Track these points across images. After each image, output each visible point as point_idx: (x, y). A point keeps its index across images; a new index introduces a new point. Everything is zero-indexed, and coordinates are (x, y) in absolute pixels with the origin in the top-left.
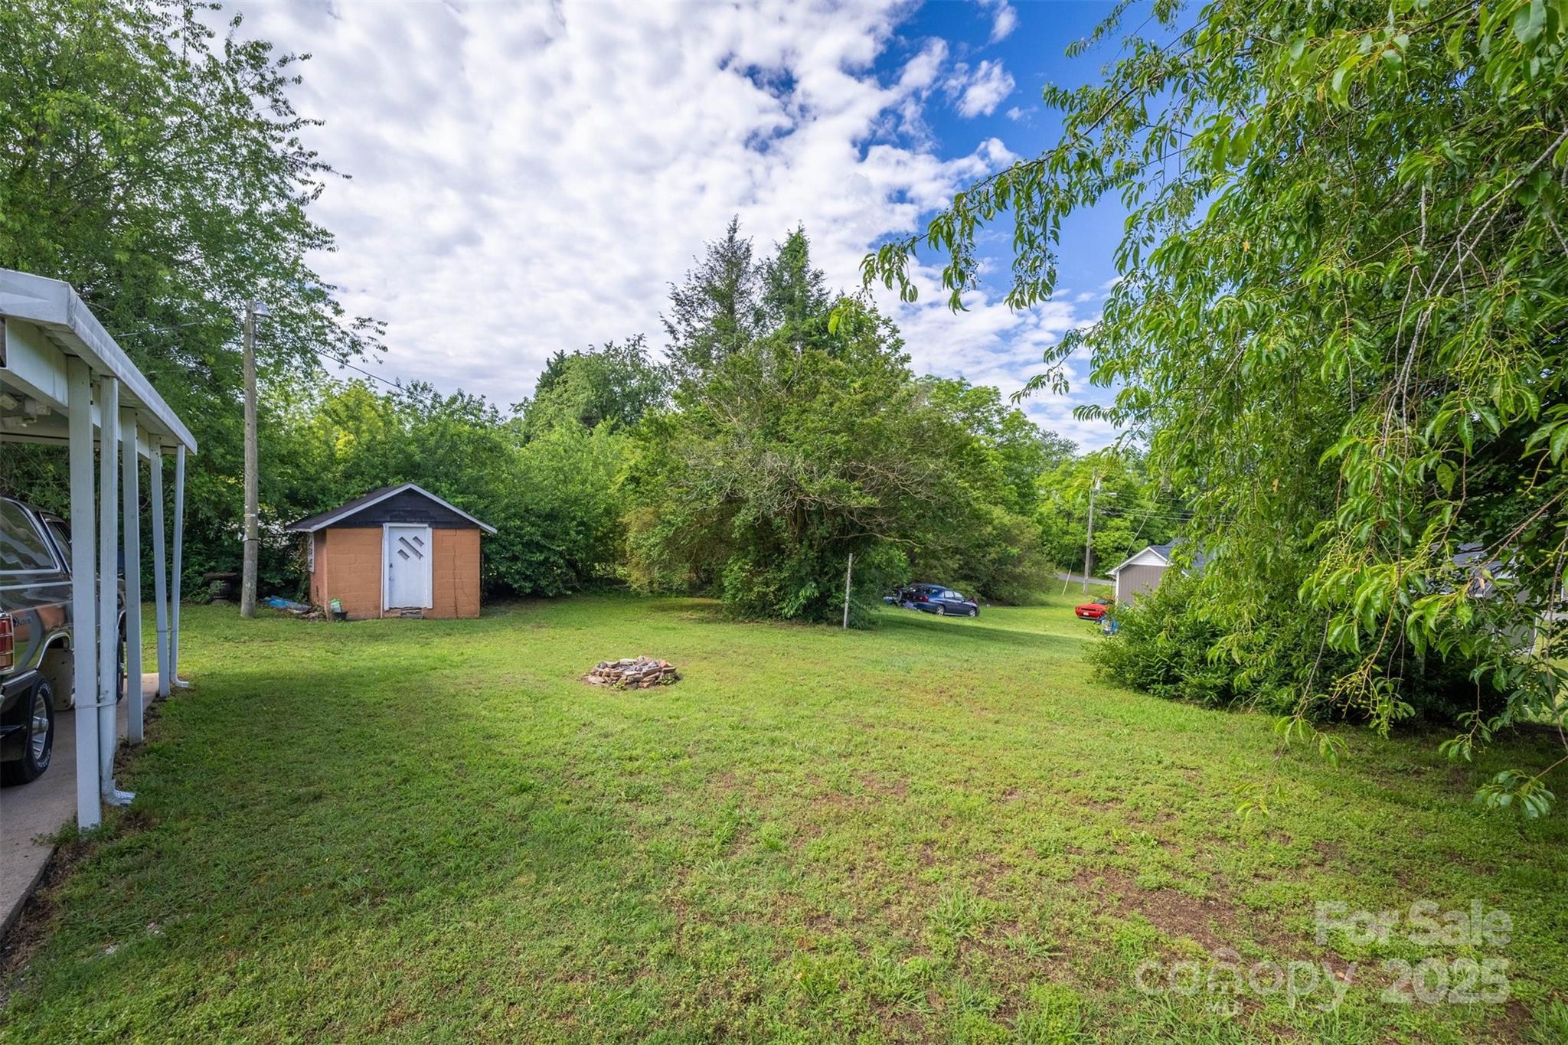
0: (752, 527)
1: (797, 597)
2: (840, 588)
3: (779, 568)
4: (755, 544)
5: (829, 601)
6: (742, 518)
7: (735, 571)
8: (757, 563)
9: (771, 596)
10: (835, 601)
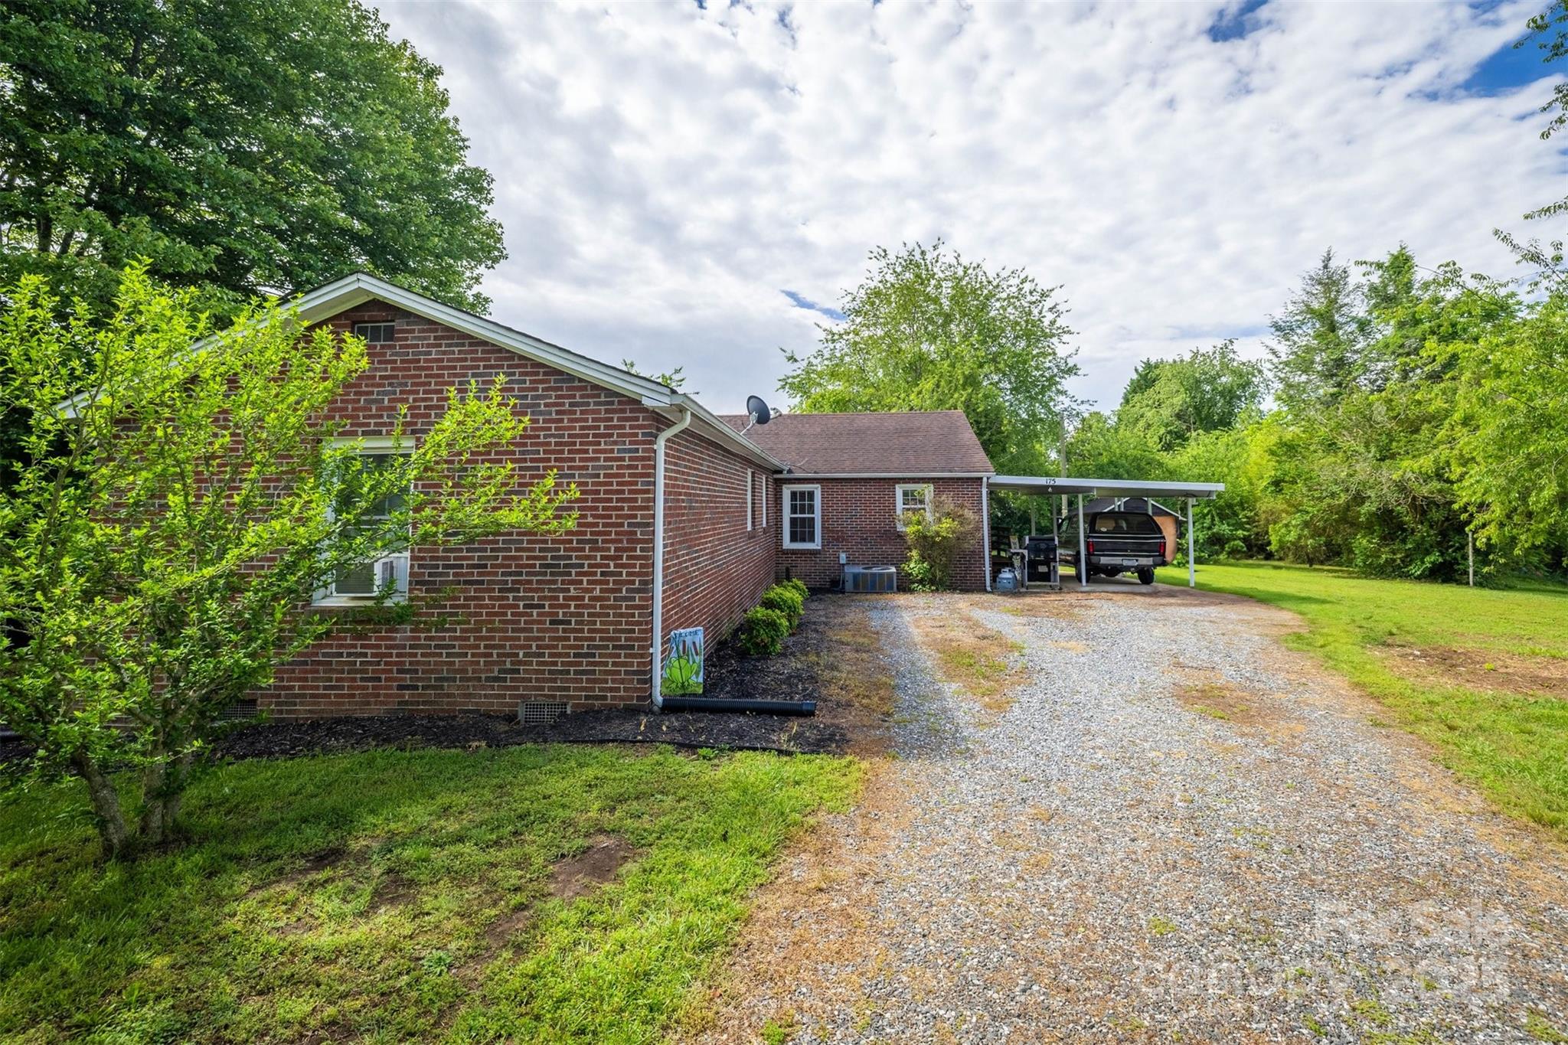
0: (1375, 514)
1: (1423, 562)
2: (1465, 558)
3: (1404, 541)
4: (1380, 525)
5: (1456, 567)
6: (1367, 508)
7: (1363, 542)
8: (1383, 538)
9: (1399, 561)
10: (1461, 567)
